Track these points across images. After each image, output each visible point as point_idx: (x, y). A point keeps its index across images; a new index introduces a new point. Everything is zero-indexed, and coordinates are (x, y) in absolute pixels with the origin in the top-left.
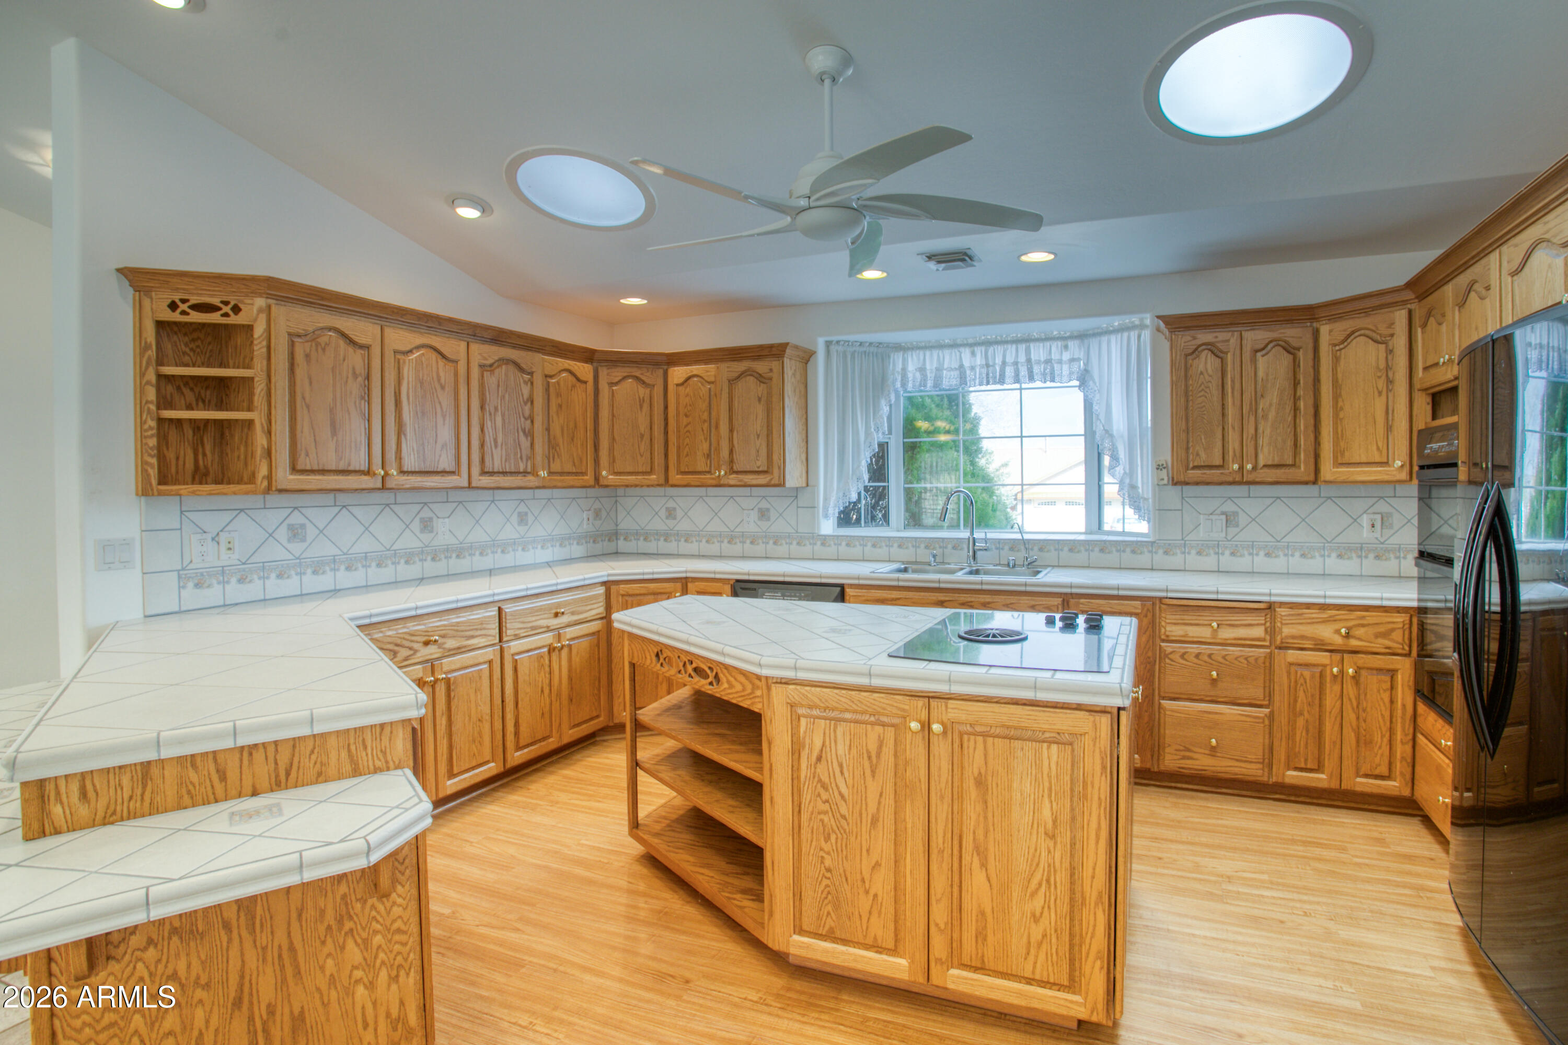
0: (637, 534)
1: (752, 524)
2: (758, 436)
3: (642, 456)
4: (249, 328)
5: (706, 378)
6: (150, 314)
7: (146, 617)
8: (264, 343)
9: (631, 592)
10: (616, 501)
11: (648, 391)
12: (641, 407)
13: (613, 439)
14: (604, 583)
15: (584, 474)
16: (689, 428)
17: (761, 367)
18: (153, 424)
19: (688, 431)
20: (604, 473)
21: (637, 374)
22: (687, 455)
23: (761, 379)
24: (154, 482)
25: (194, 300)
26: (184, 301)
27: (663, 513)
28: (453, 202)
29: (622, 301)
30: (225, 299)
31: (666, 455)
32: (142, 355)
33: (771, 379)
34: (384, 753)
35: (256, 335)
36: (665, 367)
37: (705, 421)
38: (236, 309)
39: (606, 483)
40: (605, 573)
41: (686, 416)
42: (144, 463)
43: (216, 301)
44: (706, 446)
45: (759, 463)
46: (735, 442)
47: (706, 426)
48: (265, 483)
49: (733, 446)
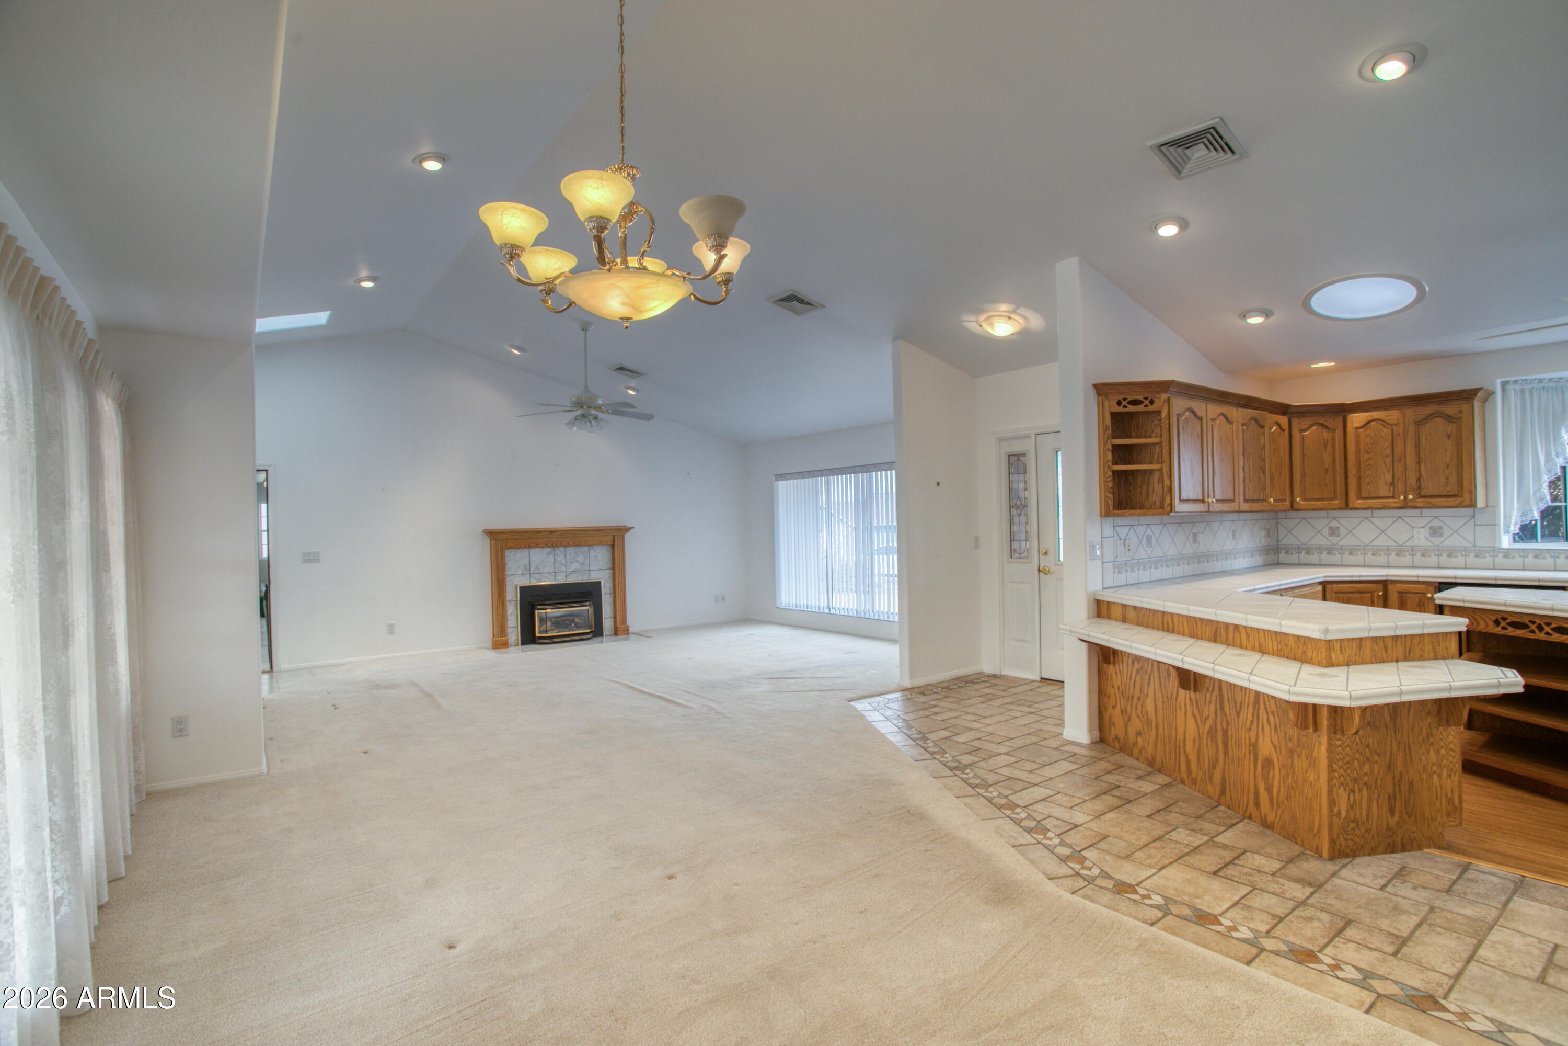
0: (1299, 549)
1: (1421, 538)
2: (1448, 466)
3: (1327, 485)
4: (1159, 413)
5: (1388, 422)
6: (1108, 409)
7: (1103, 588)
8: (1167, 422)
9: (1342, 590)
10: (1277, 523)
11: (1331, 434)
12: (1325, 447)
13: (1304, 474)
14: (1320, 583)
15: (1285, 500)
16: (1371, 462)
17: (1450, 409)
18: (1110, 473)
19: (1370, 465)
20: (1298, 499)
21: (1322, 421)
22: (1368, 484)
23: (1449, 418)
24: (1111, 508)
25: (1130, 398)
26: (1125, 399)
27: (1326, 531)
28: (1244, 316)
29: (1313, 366)
30: (1146, 396)
31: (1346, 484)
32: (1104, 434)
33: (1460, 419)
34: (1447, 649)
35: (1163, 417)
36: (1343, 414)
37: (1387, 456)
38: (1152, 402)
39: (1299, 507)
40: (1322, 575)
41: (1367, 452)
42: (1106, 497)
43: (1141, 398)
44: (1388, 477)
45: (1448, 489)
46: (1423, 472)
47: (1389, 460)
48: (1169, 508)
49: (1420, 475)
